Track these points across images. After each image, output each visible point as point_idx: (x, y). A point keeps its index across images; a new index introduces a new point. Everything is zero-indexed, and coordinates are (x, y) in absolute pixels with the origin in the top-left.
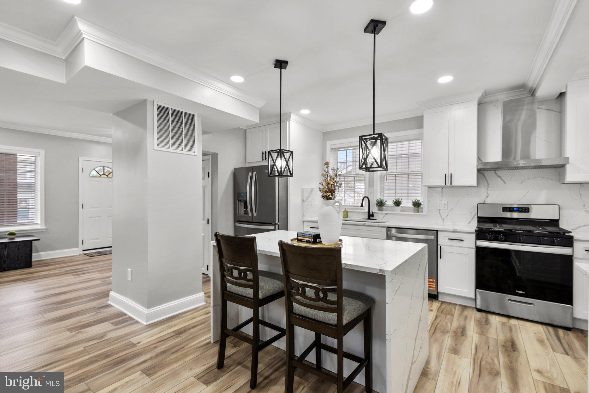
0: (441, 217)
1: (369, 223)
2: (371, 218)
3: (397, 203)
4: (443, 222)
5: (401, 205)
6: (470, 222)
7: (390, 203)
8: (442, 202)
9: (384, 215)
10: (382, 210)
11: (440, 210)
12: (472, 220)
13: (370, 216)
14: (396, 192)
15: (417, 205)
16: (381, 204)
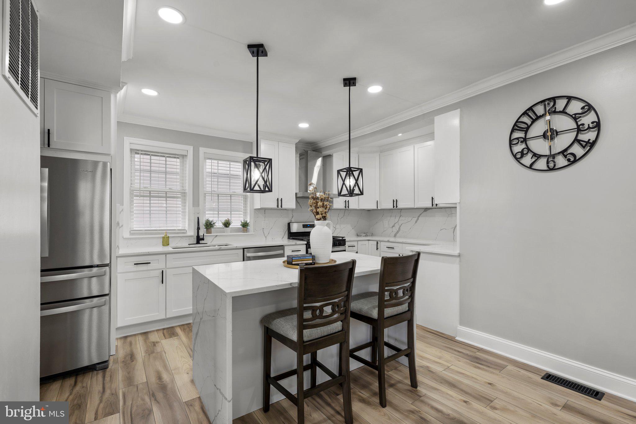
0: (265, 235)
1: (198, 247)
2: (201, 242)
3: (227, 224)
4: (266, 239)
5: (230, 226)
6: (283, 237)
7: (219, 224)
8: (265, 222)
9: (213, 238)
10: (210, 233)
11: (263, 228)
12: (284, 235)
13: (199, 240)
14: (219, 213)
15: (245, 225)
16: (209, 225)
